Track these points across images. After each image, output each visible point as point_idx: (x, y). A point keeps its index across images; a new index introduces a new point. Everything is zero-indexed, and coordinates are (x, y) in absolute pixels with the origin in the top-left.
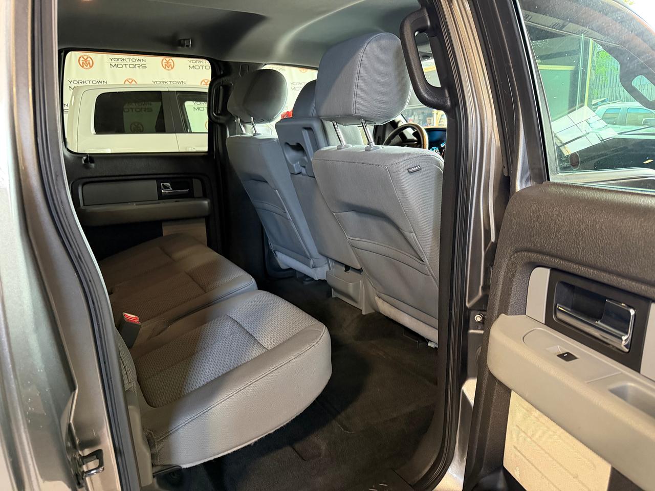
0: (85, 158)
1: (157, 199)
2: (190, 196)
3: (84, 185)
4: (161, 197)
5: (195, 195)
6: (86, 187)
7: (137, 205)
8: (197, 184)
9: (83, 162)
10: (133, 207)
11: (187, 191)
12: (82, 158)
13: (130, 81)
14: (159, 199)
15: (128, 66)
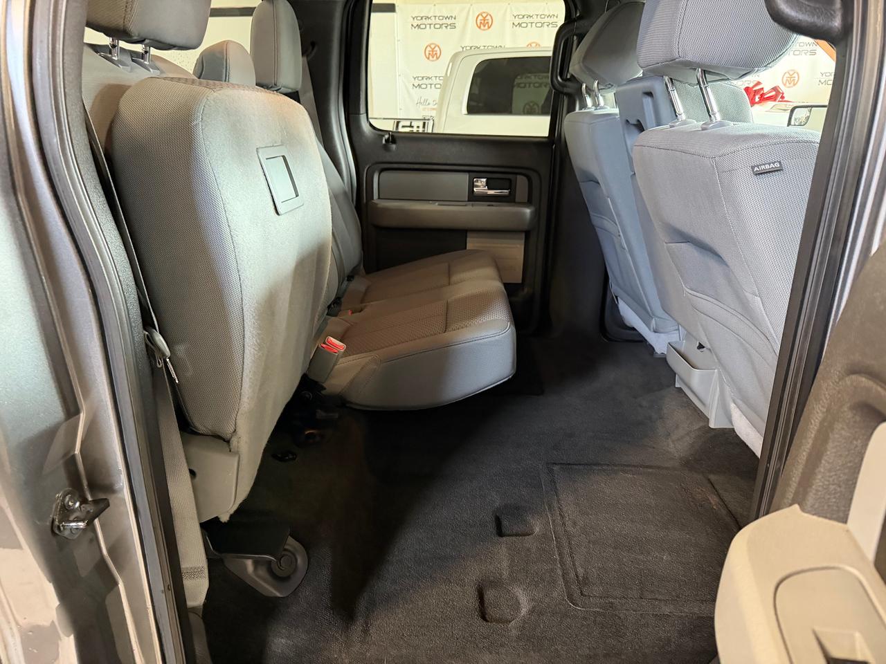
0: (387, 136)
1: (467, 199)
2: (509, 200)
3: (382, 170)
4: (473, 198)
5: (517, 200)
6: (384, 174)
7: (439, 205)
8: (521, 182)
9: (384, 142)
10: (434, 207)
11: (507, 192)
12: (383, 136)
13: (533, 45)
14: (469, 201)
15: (534, 25)
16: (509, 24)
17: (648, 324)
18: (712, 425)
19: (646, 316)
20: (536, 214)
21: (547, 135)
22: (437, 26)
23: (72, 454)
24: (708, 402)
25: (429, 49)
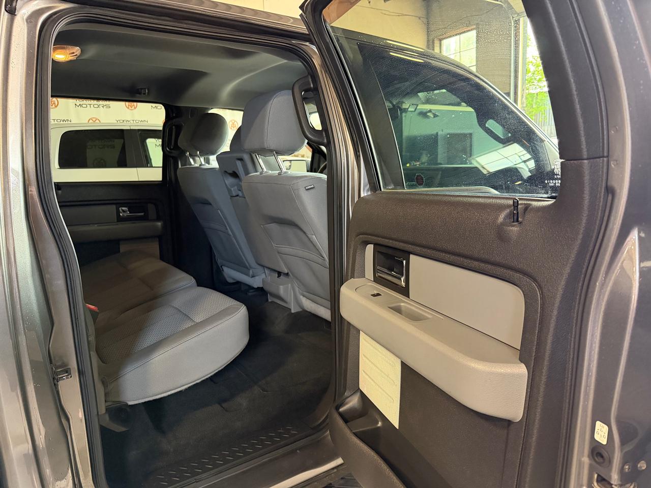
1: (116, 221)
2: (145, 218)
4: (120, 219)
5: (150, 218)
7: (98, 226)
8: (151, 208)
10: (95, 228)
11: (142, 214)
13: (94, 120)
14: (118, 221)
17: (247, 275)
18: (293, 312)
21: (161, 180)
24: (288, 300)
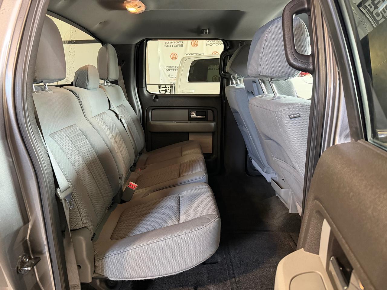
0: (154, 96)
2: (205, 120)
3: (153, 110)
4: (190, 119)
6: (153, 111)
7: (177, 123)
8: (210, 113)
9: (153, 98)
10: (175, 123)
11: (204, 117)
12: (153, 96)
13: (215, 53)
14: (189, 121)
15: (215, 44)
16: (205, 45)
17: (263, 170)
18: (290, 212)
19: (263, 167)
20: (217, 125)
21: (219, 94)
22: (175, 46)
23: (25, 239)
24: (288, 202)
25: (172, 55)
